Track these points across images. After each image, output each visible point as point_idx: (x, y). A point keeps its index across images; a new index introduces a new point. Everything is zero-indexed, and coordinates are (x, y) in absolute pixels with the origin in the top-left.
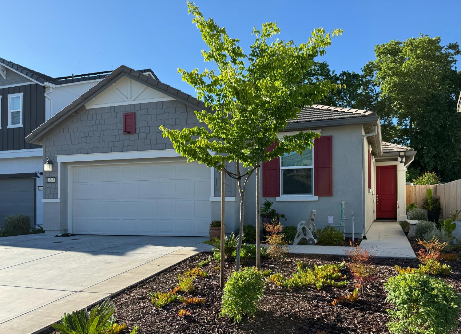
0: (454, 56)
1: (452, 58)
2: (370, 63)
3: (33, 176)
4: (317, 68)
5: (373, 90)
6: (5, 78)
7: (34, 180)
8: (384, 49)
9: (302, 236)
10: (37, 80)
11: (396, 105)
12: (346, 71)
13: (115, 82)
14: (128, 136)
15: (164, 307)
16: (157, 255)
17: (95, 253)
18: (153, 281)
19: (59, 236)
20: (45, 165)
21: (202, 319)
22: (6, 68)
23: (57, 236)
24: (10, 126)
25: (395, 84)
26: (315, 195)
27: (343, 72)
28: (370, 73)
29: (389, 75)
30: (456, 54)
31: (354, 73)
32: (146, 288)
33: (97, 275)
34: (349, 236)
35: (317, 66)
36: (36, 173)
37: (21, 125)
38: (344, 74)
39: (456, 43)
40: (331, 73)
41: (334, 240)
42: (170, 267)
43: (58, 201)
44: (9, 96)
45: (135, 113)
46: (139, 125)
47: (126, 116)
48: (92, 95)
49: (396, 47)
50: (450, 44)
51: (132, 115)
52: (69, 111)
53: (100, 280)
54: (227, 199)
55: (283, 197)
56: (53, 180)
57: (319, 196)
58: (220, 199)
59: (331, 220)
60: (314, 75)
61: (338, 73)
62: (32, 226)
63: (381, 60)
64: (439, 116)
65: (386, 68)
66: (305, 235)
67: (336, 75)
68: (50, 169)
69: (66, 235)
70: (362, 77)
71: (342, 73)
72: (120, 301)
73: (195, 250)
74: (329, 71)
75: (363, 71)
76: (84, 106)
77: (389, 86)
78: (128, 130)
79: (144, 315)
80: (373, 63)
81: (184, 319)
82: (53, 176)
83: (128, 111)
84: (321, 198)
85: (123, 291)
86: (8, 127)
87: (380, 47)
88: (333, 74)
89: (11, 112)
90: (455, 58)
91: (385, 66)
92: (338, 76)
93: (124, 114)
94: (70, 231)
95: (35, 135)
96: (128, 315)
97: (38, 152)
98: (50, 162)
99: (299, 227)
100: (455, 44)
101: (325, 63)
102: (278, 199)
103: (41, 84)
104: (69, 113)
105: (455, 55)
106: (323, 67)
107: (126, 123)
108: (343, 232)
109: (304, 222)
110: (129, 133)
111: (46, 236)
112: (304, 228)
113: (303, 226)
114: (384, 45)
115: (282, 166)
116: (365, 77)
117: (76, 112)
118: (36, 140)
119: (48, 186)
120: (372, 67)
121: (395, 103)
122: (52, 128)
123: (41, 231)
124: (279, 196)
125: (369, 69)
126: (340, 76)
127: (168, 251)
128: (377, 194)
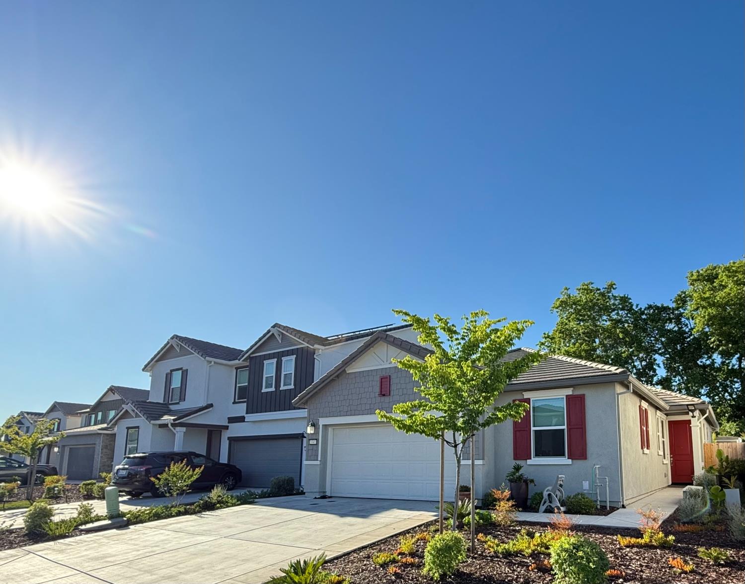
2: (681, 292)
3: (301, 436)
4: (617, 302)
5: (687, 324)
6: (280, 342)
7: (301, 440)
8: (698, 276)
9: (547, 504)
10: (307, 343)
11: (714, 341)
12: (652, 304)
13: (373, 347)
14: (383, 398)
15: (382, 566)
16: (397, 519)
17: (343, 515)
18: (383, 543)
19: (318, 498)
20: (308, 427)
21: (408, 576)
22: (282, 333)
23: (316, 498)
24: (282, 388)
25: (711, 318)
26: (568, 458)
27: (648, 305)
28: (683, 304)
29: (703, 307)
31: (662, 305)
32: (375, 549)
33: (337, 536)
34: (603, 504)
35: (617, 300)
36: (303, 434)
37: (292, 387)
38: (650, 307)
40: (634, 307)
41: (582, 508)
42: (404, 531)
43: (318, 463)
44: (283, 358)
45: (390, 376)
46: (393, 387)
47: (381, 379)
48: (352, 359)
49: (713, 273)
51: (387, 378)
52: (331, 376)
53: (339, 540)
54: (477, 462)
55: (535, 461)
56: (315, 442)
57: (572, 459)
58: (470, 462)
59: (586, 485)
60: (614, 310)
61: (643, 306)
62: (295, 487)
63: (695, 288)
65: (698, 299)
66: (550, 502)
67: (641, 308)
68: (312, 432)
69: (324, 497)
70: (673, 309)
71: (647, 306)
72: (348, 559)
73: (435, 516)
74: (632, 305)
75: (673, 303)
76: (345, 370)
77: (703, 320)
78: (383, 393)
79: (363, 570)
80: (685, 292)
81: (393, 575)
82: (315, 438)
83: (384, 374)
84: (575, 461)
85: (354, 551)
86: (281, 389)
87: (694, 273)
88: (636, 308)
89: (285, 374)
91: (698, 296)
92: (643, 310)
93: (380, 377)
94: (328, 494)
95: (301, 399)
96: (350, 571)
97: (303, 413)
98: (313, 425)
99: (545, 494)
101: (626, 296)
102: (529, 462)
103: (312, 347)
104: (331, 378)
106: (624, 300)
107: (381, 385)
108: (598, 500)
109: (550, 488)
110: (384, 395)
111: (306, 497)
112: (549, 495)
113: (549, 492)
114: (698, 272)
115: (534, 426)
116: (678, 309)
117: (338, 376)
118: (302, 403)
119: (310, 447)
120: (684, 297)
121: (712, 340)
122: (316, 392)
123: (303, 493)
124: (531, 459)
125: (682, 300)
126: (645, 309)
127: (409, 515)
128: (671, 454)
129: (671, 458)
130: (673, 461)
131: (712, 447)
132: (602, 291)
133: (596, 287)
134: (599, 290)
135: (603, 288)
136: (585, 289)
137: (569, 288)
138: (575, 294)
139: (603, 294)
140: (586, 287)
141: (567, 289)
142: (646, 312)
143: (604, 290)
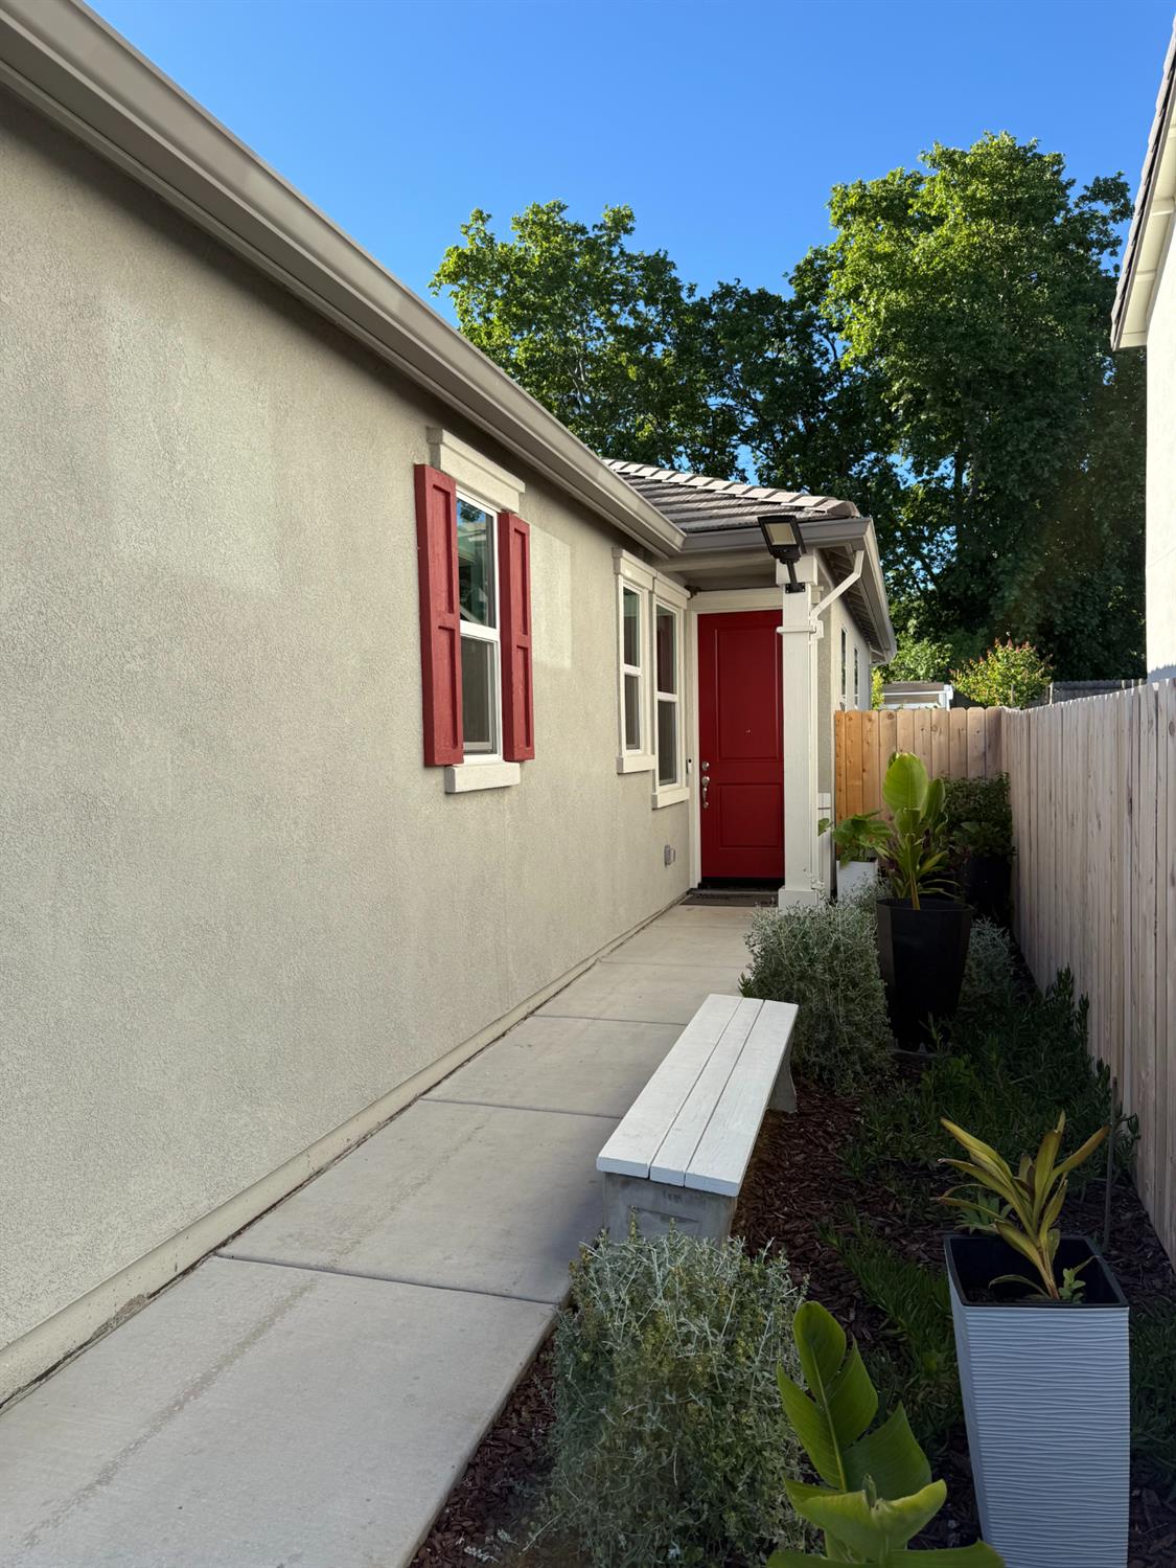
0: (1111, 225)
1: (1106, 233)
2: (816, 252)
4: (634, 275)
5: (826, 352)
8: (862, 197)
11: (900, 393)
12: (732, 282)
25: (895, 317)
27: (721, 284)
28: (818, 292)
30: (1118, 217)
31: (762, 290)
35: (635, 267)
38: (726, 292)
39: (1120, 175)
40: (685, 294)
50: (1097, 179)
61: (708, 290)
64: (1051, 436)
67: (702, 298)
70: (792, 305)
71: (717, 289)
74: (679, 287)
75: (791, 282)
80: (824, 250)
87: (851, 191)
88: (689, 297)
90: (1115, 235)
92: (707, 303)
100: (1112, 179)
101: (662, 254)
105: (1115, 221)
106: (657, 267)
114: (862, 186)
116: (802, 303)
120: (822, 267)
121: (896, 389)
125: (813, 276)
126: (713, 300)
128: (702, 759)
129: (702, 773)
130: (709, 784)
131: (868, 725)
132: (592, 235)
133: (573, 223)
134: (583, 230)
135: (595, 226)
136: (541, 224)
137: (489, 216)
138: (509, 238)
139: (591, 246)
140: (545, 218)
141: (481, 217)
142: (715, 308)
143: (596, 232)
